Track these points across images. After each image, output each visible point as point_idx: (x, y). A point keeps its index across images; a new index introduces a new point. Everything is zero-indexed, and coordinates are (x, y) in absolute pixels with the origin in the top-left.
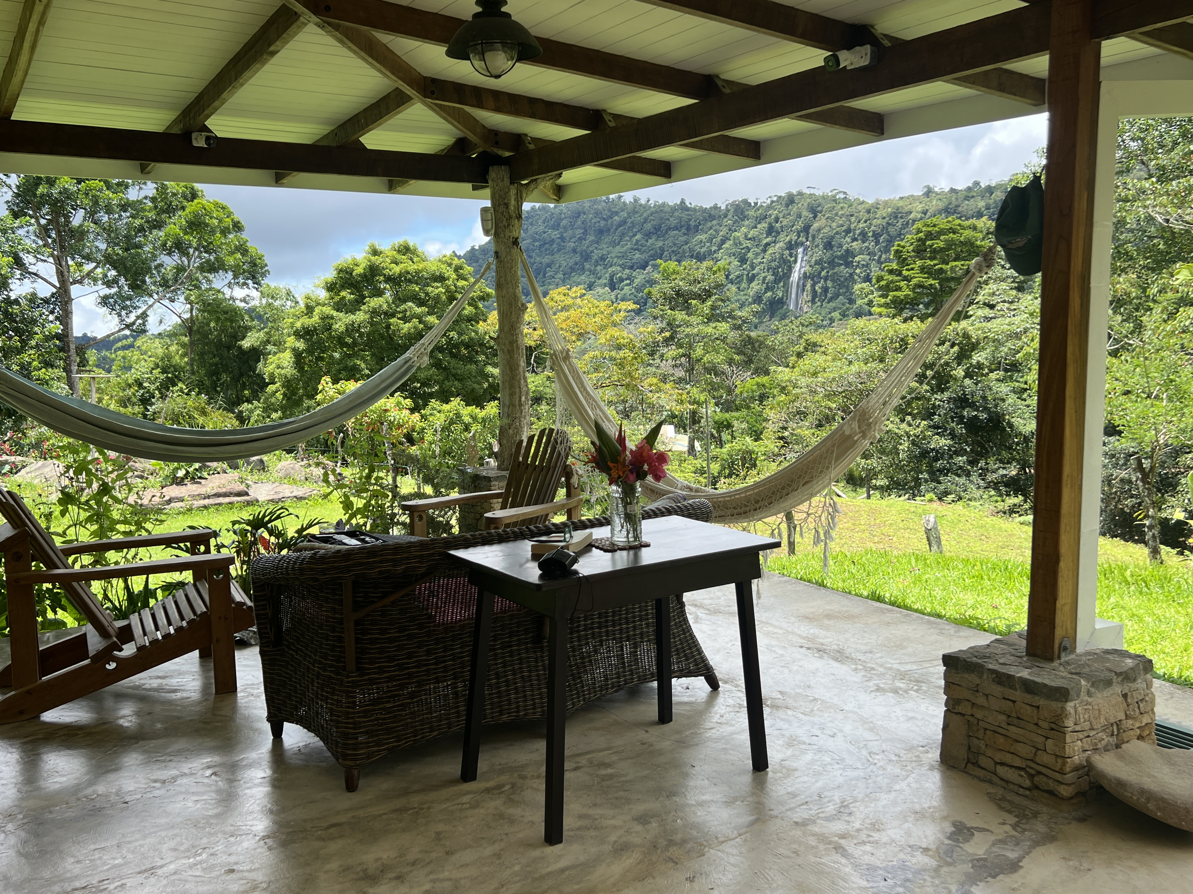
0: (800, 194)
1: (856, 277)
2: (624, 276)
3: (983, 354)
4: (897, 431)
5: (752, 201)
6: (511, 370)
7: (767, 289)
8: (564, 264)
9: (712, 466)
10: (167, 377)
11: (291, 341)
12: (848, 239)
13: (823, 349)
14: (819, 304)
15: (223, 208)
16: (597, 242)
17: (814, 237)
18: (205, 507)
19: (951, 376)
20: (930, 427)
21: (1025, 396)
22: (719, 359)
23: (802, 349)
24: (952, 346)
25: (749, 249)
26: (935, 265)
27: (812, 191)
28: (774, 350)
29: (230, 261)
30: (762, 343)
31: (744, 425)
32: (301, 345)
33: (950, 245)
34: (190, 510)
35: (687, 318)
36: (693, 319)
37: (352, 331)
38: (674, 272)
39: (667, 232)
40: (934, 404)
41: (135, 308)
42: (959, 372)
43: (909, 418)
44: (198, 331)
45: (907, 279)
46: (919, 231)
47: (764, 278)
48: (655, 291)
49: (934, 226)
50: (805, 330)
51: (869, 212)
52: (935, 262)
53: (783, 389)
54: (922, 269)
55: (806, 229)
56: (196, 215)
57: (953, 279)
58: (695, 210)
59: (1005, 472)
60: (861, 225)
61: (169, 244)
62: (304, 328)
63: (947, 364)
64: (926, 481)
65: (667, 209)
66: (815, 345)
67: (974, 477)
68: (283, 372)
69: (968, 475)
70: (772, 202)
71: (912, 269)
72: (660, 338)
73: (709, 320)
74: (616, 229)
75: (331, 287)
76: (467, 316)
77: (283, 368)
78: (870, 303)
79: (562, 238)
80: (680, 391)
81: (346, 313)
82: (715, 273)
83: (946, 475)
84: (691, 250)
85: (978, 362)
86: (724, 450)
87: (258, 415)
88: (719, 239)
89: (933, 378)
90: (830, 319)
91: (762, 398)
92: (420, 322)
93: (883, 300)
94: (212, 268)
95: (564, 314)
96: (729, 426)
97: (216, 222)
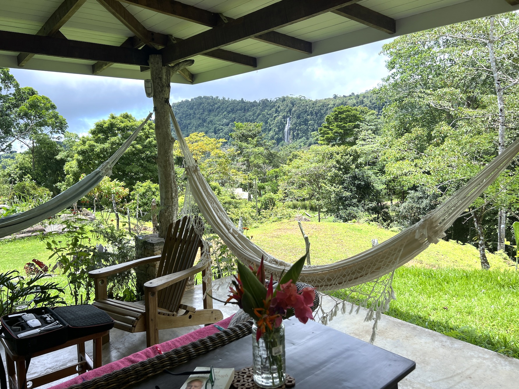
0: (287, 97)
1: (309, 129)
2: (220, 129)
3: (362, 159)
4: (330, 190)
5: (269, 100)
6: (166, 177)
7: (276, 134)
8: (195, 123)
9: (258, 204)
10: (22, 172)
11: (76, 156)
12: (306, 115)
13: (299, 157)
14: (295, 140)
15: (47, 99)
16: (209, 115)
17: (293, 114)
18: (23, 238)
19: (350, 168)
20: (343, 188)
21: (378, 175)
22: (260, 162)
23: (291, 158)
24: (350, 156)
25: (268, 118)
26: (342, 124)
27: (292, 96)
28: (280, 158)
29: (50, 122)
30: (275, 155)
31: (270, 188)
32: (80, 158)
33: (348, 116)
34: (15, 239)
35: (247, 145)
36: (250, 146)
37: (103, 151)
38: (241, 127)
39: (236, 111)
40: (344, 179)
41: (6, 142)
42: (353, 166)
43: (334, 185)
44: (37, 152)
45: (331, 130)
46: (336, 111)
47: (275, 130)
48: (234, 134)
49: (341, 109)
50: (292, 150)
51: (313, 104)
52: (342, 123)
53: (284, 174)
54: (337, 126)
55: (290, 111)
56: (34, 102)
57: (349, 129)
58: (247, 103)
59: (372, 205)
60: (310, 110)
61: (22, 114)
62: (81, 150)
63: (349, 163)
64: (342, 209)
65: (236, 102)
66: (296, 156)
67: (360, 207)
68: (73, 169)
69: (358, 206)
70: (277, 100)
71: (333, 126)
72: (236, 153)
73: (256, 146)
74: (216, 110)
75: (93, 133)
76: (154, 145)
77: (72, 168)
78: (317, 140)
79: (194, 113)
80: (245, 175)
81: (101, 144)
82: (257, 127)
83: (349, 207)
84: (246, 118)
85: (360, 162)
86: (262, 198)
87: (64, 188)
88: (257, 114)
89: (343, 168)
90: (300, 146)
91: (276, 177)
92: (133, 148)
93: (322, 138)
94: (41, 125)
95: (196, 143)
96: (264, 188)
97: (43, 105)
